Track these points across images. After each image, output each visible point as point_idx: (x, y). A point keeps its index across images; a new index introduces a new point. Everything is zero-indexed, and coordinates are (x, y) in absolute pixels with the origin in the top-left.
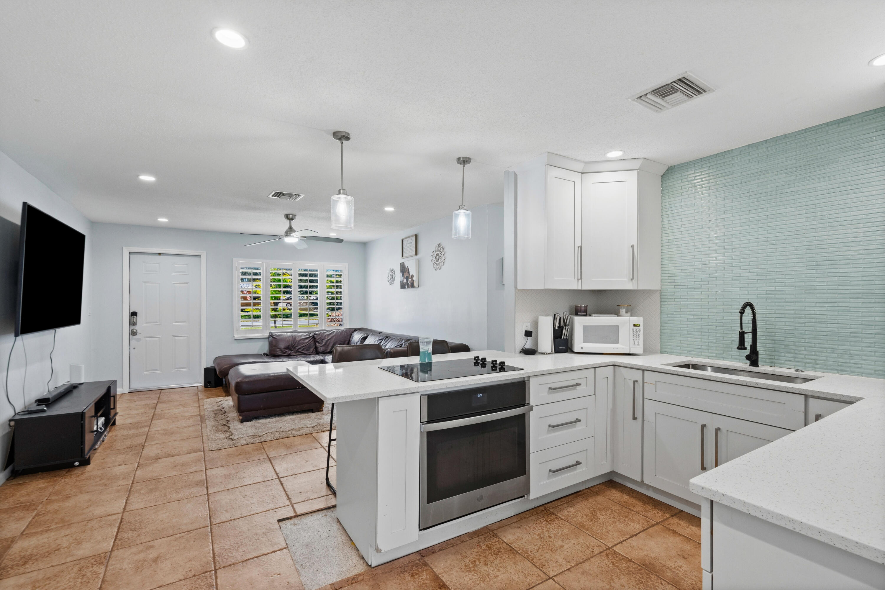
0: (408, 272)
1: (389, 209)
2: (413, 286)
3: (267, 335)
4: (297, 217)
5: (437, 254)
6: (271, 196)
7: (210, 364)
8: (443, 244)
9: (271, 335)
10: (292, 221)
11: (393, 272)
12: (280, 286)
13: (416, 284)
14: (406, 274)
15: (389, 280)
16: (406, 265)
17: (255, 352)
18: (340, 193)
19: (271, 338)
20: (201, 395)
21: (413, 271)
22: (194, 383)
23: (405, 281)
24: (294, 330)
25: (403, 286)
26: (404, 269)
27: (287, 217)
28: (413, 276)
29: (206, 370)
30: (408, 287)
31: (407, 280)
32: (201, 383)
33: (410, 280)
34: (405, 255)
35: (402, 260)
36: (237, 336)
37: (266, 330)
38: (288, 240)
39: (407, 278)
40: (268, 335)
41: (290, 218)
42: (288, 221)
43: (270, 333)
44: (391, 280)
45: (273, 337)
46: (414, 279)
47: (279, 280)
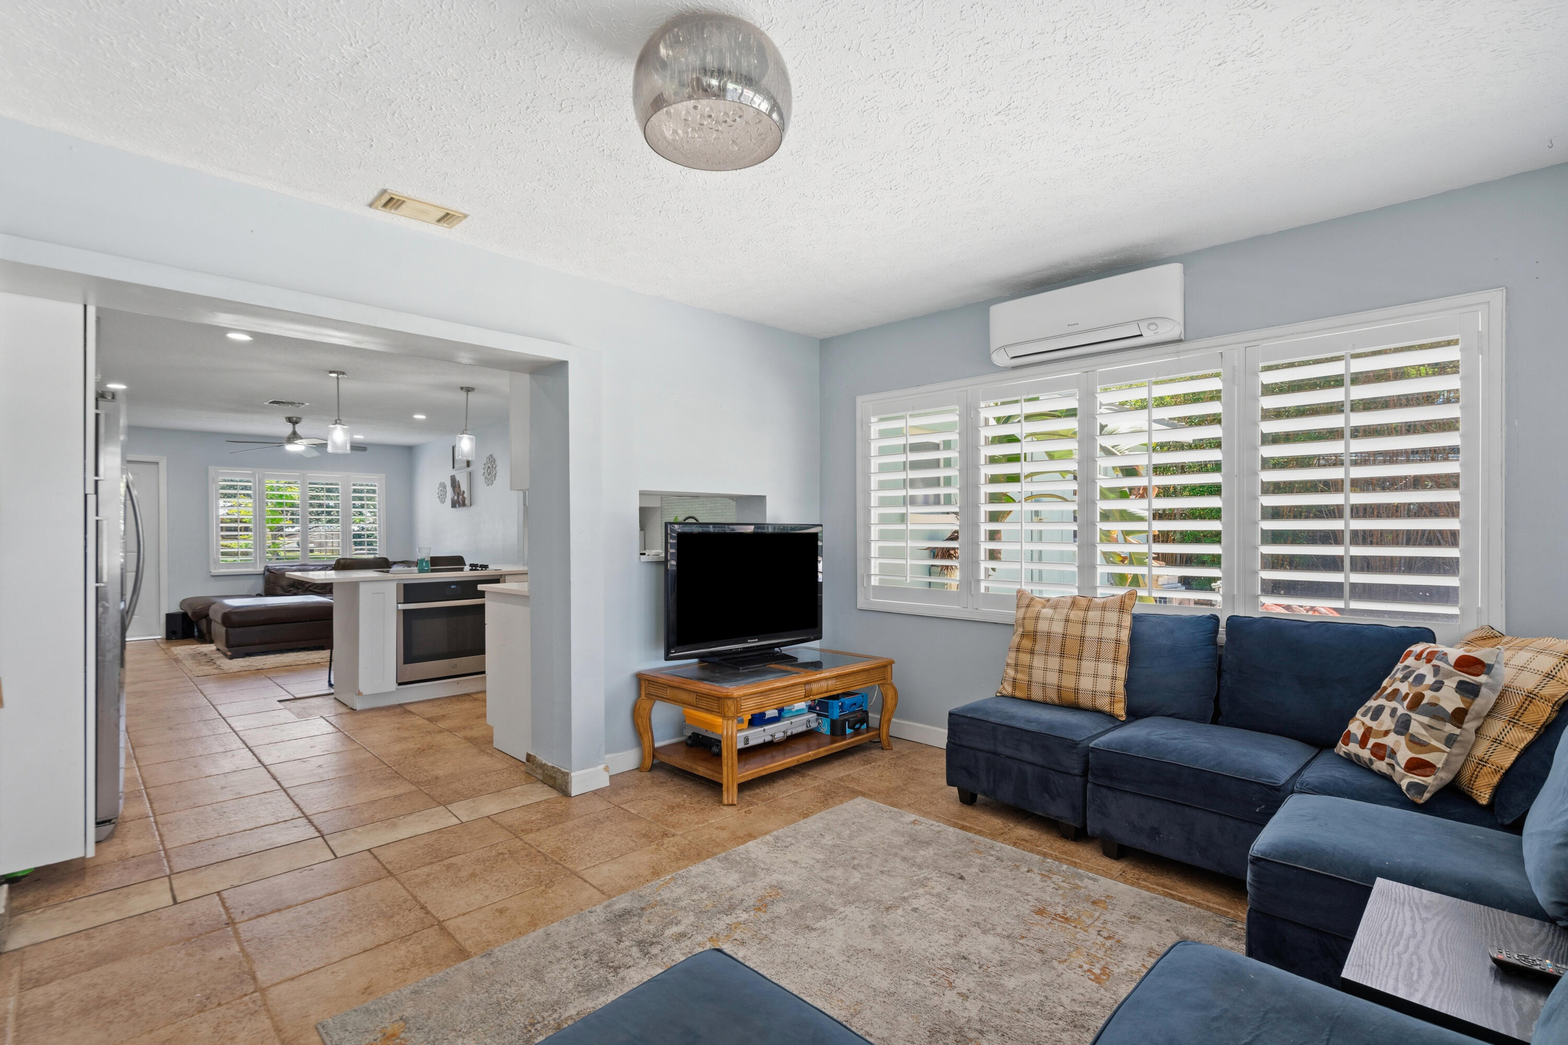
0: (459, 487)
1: (420, 417)
2: (464, 505)
3: (260, 569)
4: (303, 420)
5: (489, 467)
6: (267, 403)
7: (175, 609)
8: (495, 456)
9: (267, 569)
10: (296, 425)
11: (443, 486)
12: (281, 504)
13: (467, 502)
14: (457, 489)
15: (439, 497)
16: (458, 478)
17: (244, 593)
18: (336, 423)
19: (267, 573)
20: (163, 646)
21: (464, 487)
22: (150, 635)
23: (456, 498)
24: (303, 563)
25: (454, 505)
26: (455, 484)
27: (290, 420)
28: (464, 492)
29: (169, 616)
30: (459, 506)
31: (458, 497)
32: (160, 635)
33: (461, 497)
34: (456, 465)
35: (453, 472)
36: (215, 571)
37: (260, 563)
38: (290, 448)
39: (458, 495)
40: (263, 569)
41: (293, 421)
42: (290, 425)
43: (266, 566)
44: (442, 498)
45: (270, 572)
46: (465, 495)
47: (281, 496)
